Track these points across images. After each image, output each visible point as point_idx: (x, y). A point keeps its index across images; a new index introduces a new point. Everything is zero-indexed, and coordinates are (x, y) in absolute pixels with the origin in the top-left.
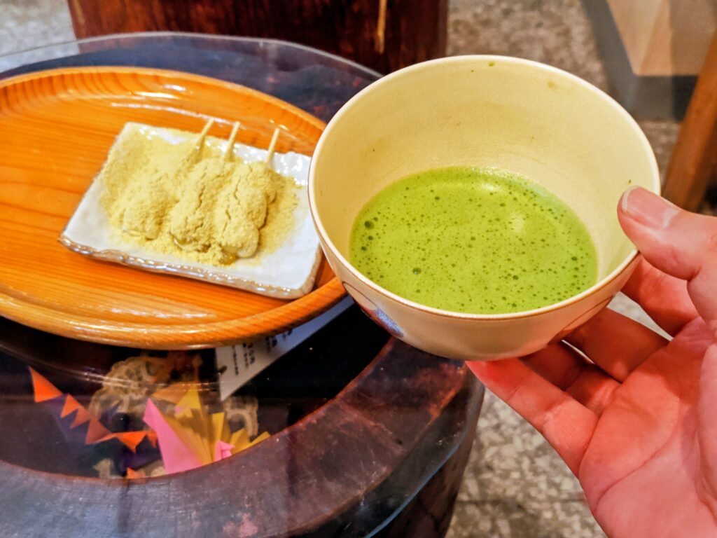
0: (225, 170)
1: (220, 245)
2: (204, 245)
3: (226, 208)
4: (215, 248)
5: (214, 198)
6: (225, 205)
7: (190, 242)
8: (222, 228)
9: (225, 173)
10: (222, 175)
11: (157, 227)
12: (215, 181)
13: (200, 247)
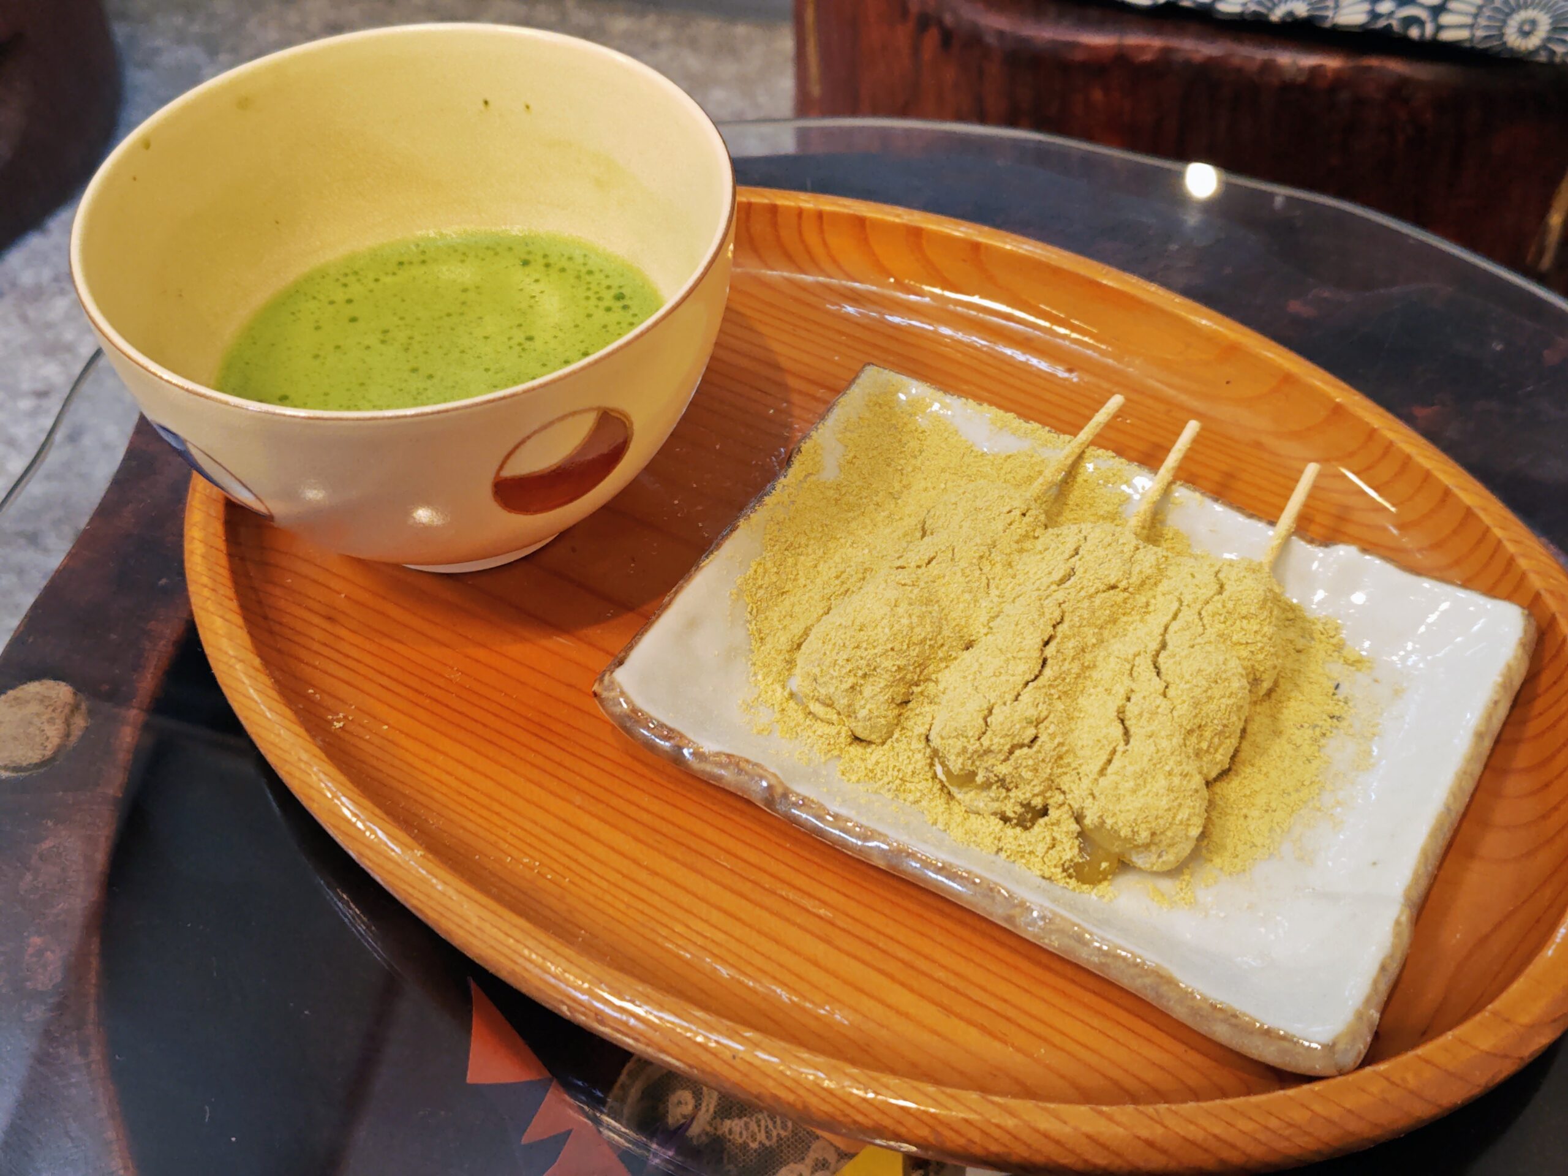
0: (1136, 569)
1: (1079, 819)
2: (1027, 806)
3: (1120, 702)
4: (1058, 823)
5: (1088, 658)
6: (1120, 690)
7: (987, 785)
8: (1095, 766)
9: (1135, 579)
10: (1123, 584)
11: (892, 713)
12: (1097, 601)
13: (1011, 809)
